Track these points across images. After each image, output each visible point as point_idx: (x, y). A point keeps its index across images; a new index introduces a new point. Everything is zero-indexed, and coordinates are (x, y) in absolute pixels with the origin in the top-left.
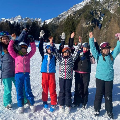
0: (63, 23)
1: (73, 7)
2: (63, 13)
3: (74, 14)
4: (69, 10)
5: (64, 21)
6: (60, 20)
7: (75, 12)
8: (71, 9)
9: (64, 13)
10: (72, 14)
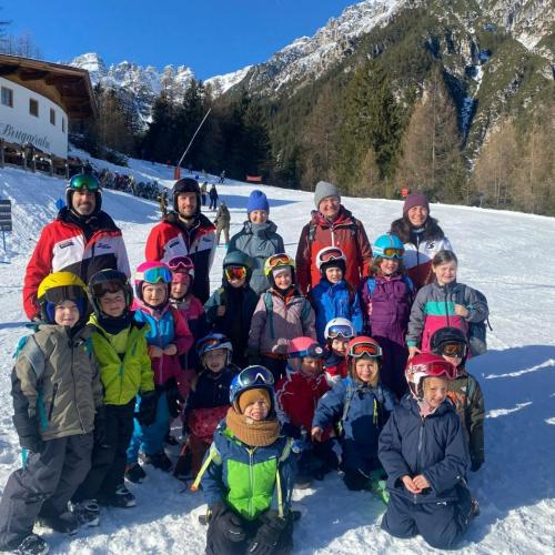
0: (295, 92)
1: (344, 18)
2: (294, 45)
3: (349, 51)
4: (324, 28)
5: (299, 83)
6: (284, 79)
7: (352, 42)
8: (333, 24)
9: (298, 44)
10: (340, 51)
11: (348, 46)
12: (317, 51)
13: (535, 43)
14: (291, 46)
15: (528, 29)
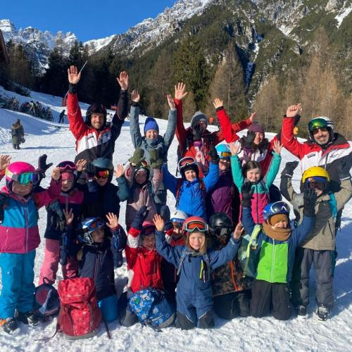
0: (143, 53)
1: (175, 8)
2: (143, 23)
3: (178, 29)
4: (162, 14)
5: (146, 48)
6: (136, 44)
7: (180, 23)
8: (168, 11)
9: (145, 22)
10: (172, 29)
11: (177, 26)
12: (157, 28)
13: (289, 32)
14: (141, 24)
15: (285, 23)
